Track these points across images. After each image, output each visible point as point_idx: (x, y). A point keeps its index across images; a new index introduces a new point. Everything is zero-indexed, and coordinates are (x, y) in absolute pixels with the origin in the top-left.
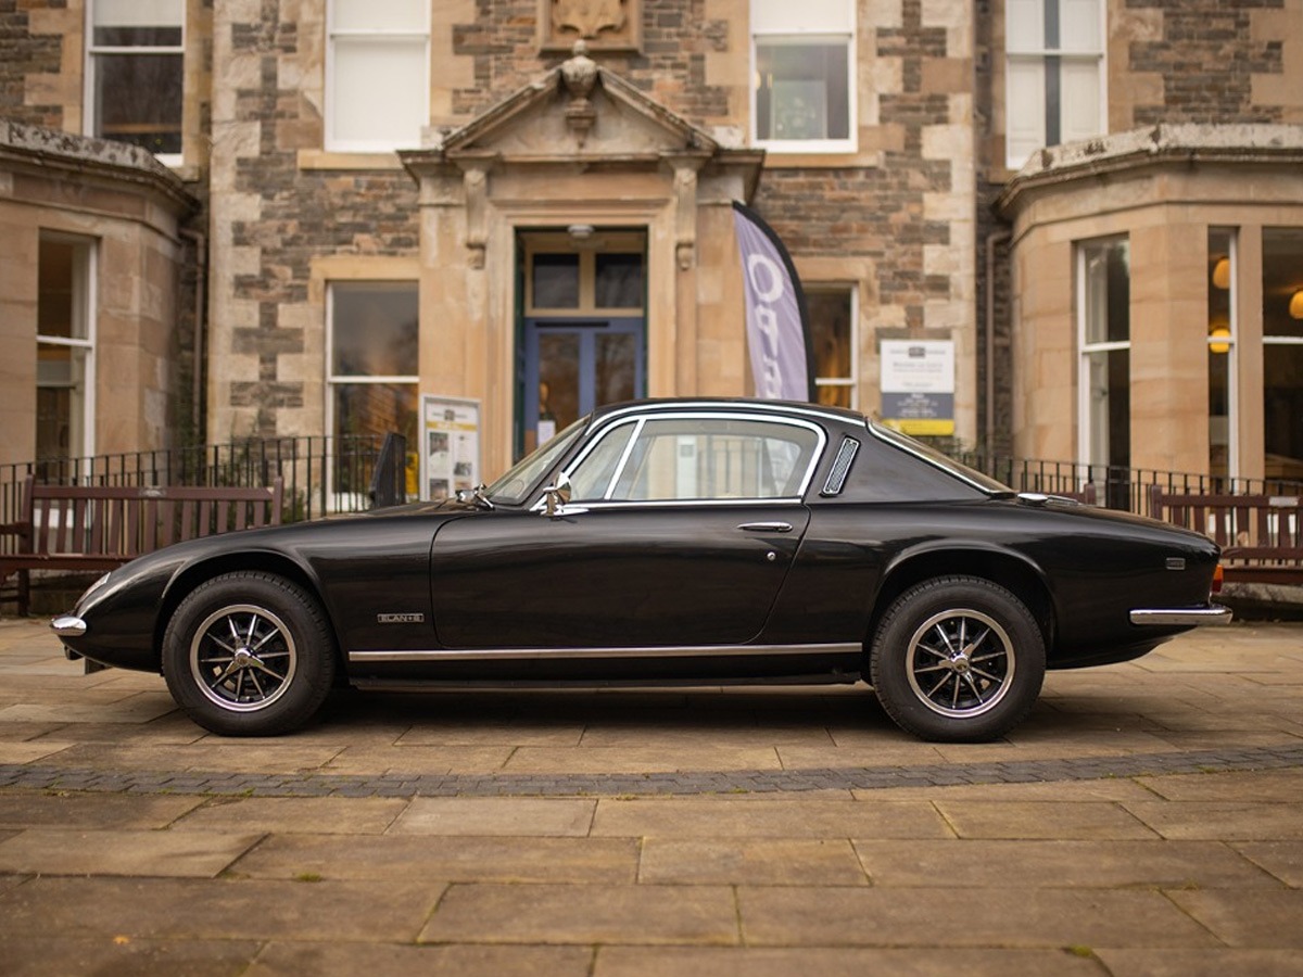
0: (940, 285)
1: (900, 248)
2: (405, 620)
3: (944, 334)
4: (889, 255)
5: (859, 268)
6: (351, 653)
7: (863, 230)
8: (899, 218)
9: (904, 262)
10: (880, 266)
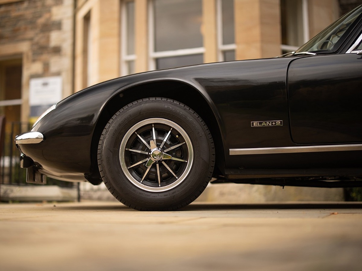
0: (57, 50)
1: (41, 35)
2: (270, 125)
3: (58, 74)
4: (36, 39)
5: (24, 47)
6: (230, 149)
7: (26, 29)
8: (41, 21)
9: (43, 41)
10: (33, 45)
